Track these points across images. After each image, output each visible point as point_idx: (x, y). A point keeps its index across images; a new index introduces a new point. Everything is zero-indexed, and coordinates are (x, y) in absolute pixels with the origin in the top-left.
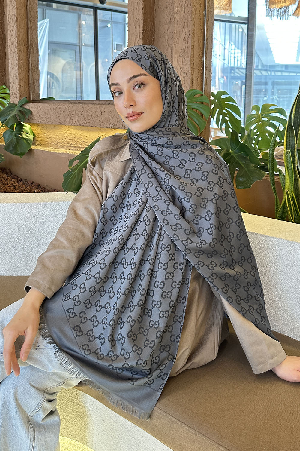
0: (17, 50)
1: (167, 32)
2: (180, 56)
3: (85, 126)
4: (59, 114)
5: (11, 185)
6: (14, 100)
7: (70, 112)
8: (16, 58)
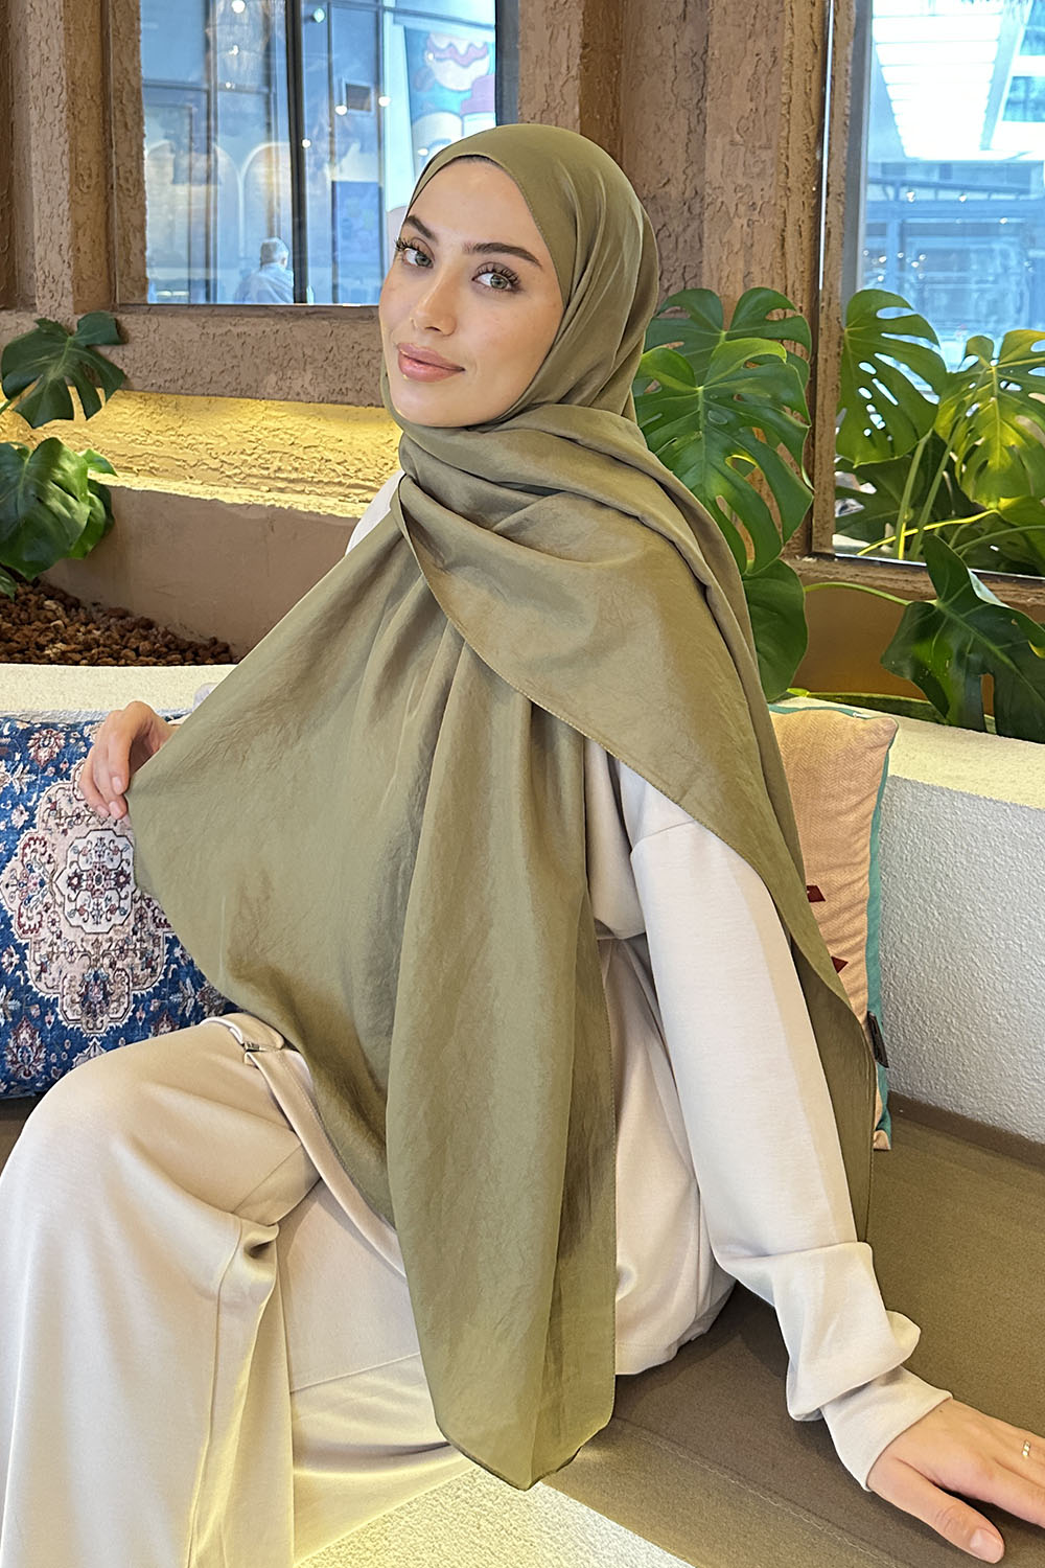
0: (65, 113)
1: (672, 53)
2: (732, 143)
3: (342, 403)
4: (236, 357)
5: (43, 626)
6: (52, 302)
7: (282, 351)
8: (61, 146)
